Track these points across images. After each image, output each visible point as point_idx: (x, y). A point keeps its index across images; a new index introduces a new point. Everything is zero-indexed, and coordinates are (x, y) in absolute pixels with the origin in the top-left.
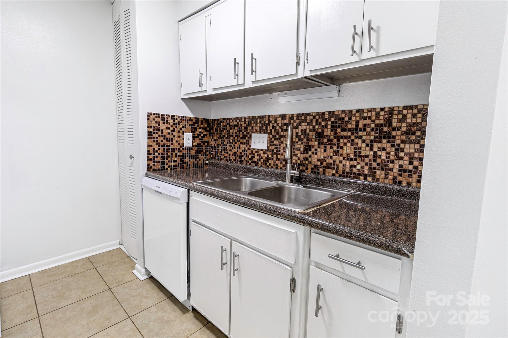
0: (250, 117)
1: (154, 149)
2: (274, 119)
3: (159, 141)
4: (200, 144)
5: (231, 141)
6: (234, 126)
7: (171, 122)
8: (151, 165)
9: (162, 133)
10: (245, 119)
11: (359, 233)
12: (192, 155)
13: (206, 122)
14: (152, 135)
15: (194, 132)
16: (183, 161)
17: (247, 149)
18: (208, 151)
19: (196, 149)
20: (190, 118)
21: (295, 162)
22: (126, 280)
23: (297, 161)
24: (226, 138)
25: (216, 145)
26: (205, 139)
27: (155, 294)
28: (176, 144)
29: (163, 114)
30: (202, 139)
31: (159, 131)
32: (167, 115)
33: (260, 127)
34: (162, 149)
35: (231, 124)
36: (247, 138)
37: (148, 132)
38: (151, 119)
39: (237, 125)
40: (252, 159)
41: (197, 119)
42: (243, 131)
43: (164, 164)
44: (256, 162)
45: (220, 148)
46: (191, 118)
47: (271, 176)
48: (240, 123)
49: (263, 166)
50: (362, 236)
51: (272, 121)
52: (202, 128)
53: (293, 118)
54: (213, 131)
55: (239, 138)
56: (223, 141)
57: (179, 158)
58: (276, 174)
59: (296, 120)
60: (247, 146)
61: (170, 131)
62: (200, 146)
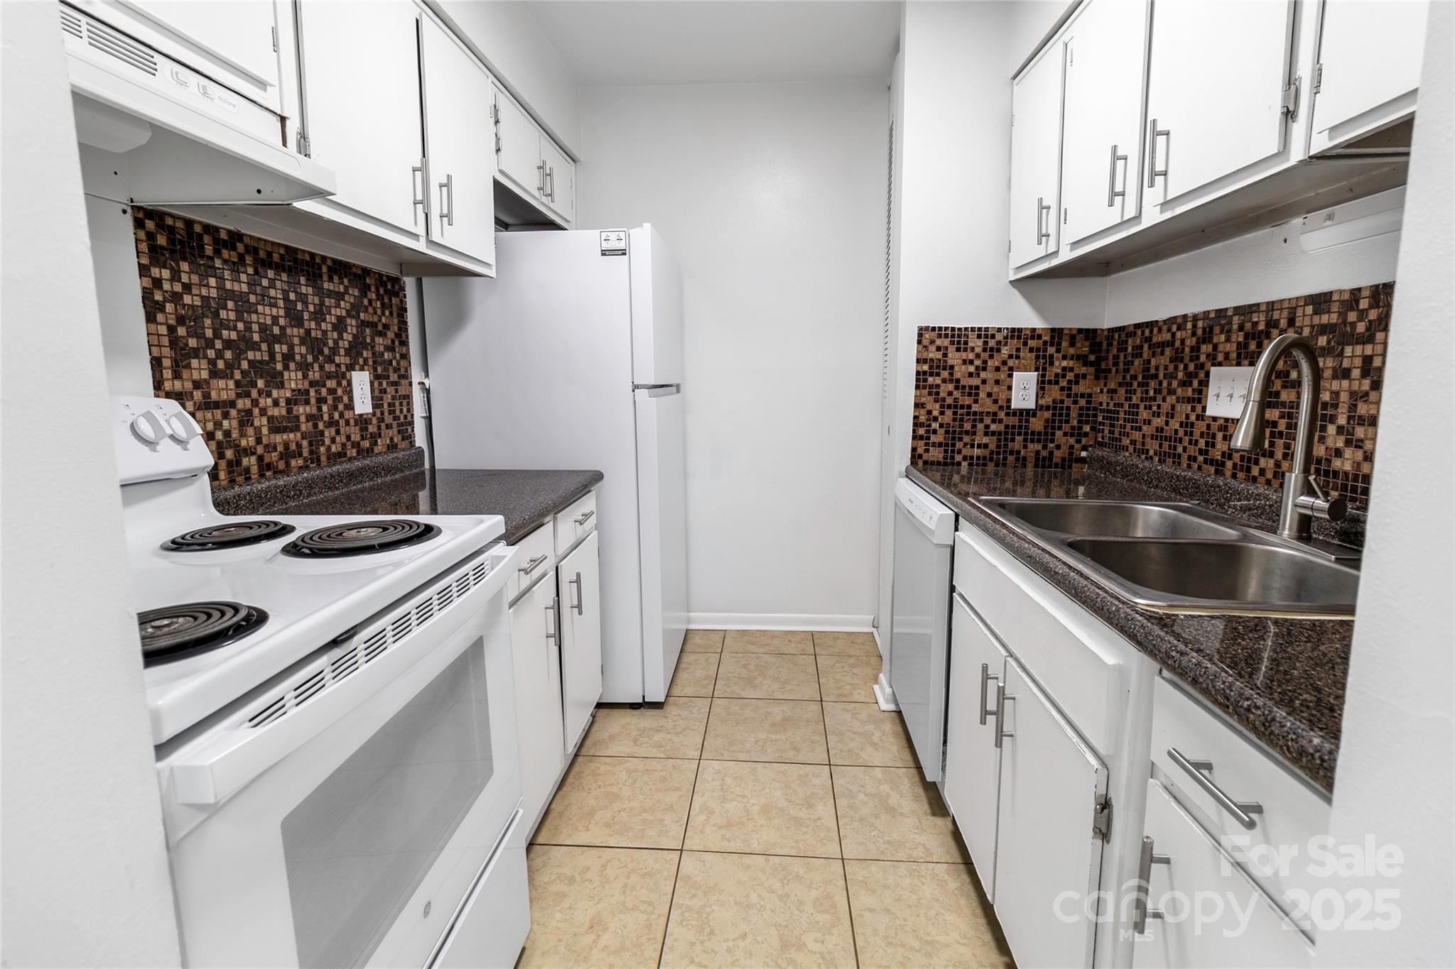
0: (1209, 312)
1: (929, 412)
2: (1285, 313)
3: (942, 395)
4: (1062, 402)
5: (1152, 393)
6: (1163, 345)
7: (978, 346)
8: (920, 451)
9: (951, 374)
10: (1195, 318)
11: (1249, 703)
12: (1033, 433)
13: (1086, 339)
14: (925, 380)
15: (1045, 369)
16: (1006, 446)
17: (1193, 418)
18: (1087, 422)
19: (1047, 414)
20: (1034, 330)
21: (1353, 467)
22: (856, 698)
23: (1359, 464)
24: (1139, 383)
25: (1111, 407)
26: (1082, 388)
27: (894, 749)
28: (989, 401)
29: (957, 326)
30: (1070, 389)
31: (945, 369)
32: (966, 329)
33: (1239, 344)
34: (949, 413)
35: (1155, 340)
36: (1195, 383)
37: (918, 373)
38: (925, 342)
39: (1171, 343)
40: (1207, 452)
41: (1056, 333)
42: (1187, 360)
43: (953, 451)
44: (1217, 460)
45: (1122, 415)
46: (1037, 332)
47: (1256, 511)
48: (1179, 334)
49: (1241, 475)
50: (1253, 713)
51: (1278, 320)
52: (1073, 356)
53: (1357, 302)
54: (1107, 365)
55: (1175, 384)
56: (1130, 392)
57: (995, 438)
58: (1273, 506)
59: (1367, 309)
60: (1193, 409)
61: (972, 369)
62: (1061, 408)
